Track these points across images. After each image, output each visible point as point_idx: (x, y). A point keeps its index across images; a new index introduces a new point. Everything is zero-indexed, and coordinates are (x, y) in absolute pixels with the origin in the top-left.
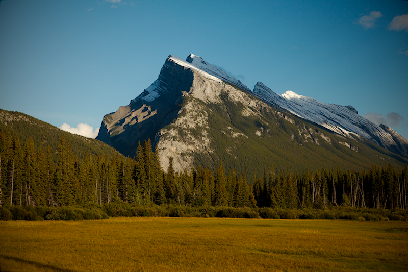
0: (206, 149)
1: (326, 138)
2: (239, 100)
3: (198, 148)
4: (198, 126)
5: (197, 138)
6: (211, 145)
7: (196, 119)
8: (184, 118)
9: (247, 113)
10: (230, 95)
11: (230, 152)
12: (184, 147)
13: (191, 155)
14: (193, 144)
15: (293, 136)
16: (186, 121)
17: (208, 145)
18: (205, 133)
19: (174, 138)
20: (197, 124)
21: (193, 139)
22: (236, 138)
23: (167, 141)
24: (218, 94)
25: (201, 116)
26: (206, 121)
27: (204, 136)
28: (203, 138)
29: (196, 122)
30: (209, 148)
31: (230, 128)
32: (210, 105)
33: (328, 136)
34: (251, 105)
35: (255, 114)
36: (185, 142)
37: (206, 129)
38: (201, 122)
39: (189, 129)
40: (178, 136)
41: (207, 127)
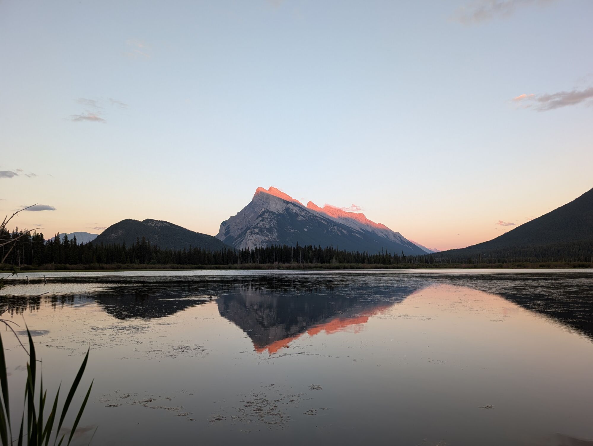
1: (345, 232)
2: (296, 212)
3: (270, 238)
4: (271, 227)
5: (271, 233)
6: (277, 237)
7: (270, 223)
8: (263, 222)
9: (300, 219)
10: (291, 209)
12: (263, 238)
13: (266, 242)
14: (268, 236)
15: (325, 231)
16: (264, 224)
17: (276, 237)
18: (275, 230)
19: (257, 233)
21: (268, 233)
22: (292, 233)
24: (284, 208)
25: (273, 221)
26: (276, 223)
27: (274, 232)
30: (276, 239)
31: (289, 227)
32: (279, 215)
33: (346, 230)
34: (302, 215)
35: (305, 219)
36: (263, 235)
37: (276, 228)
38: (273, 224)
39: (265, 228)
40: (259, 232)
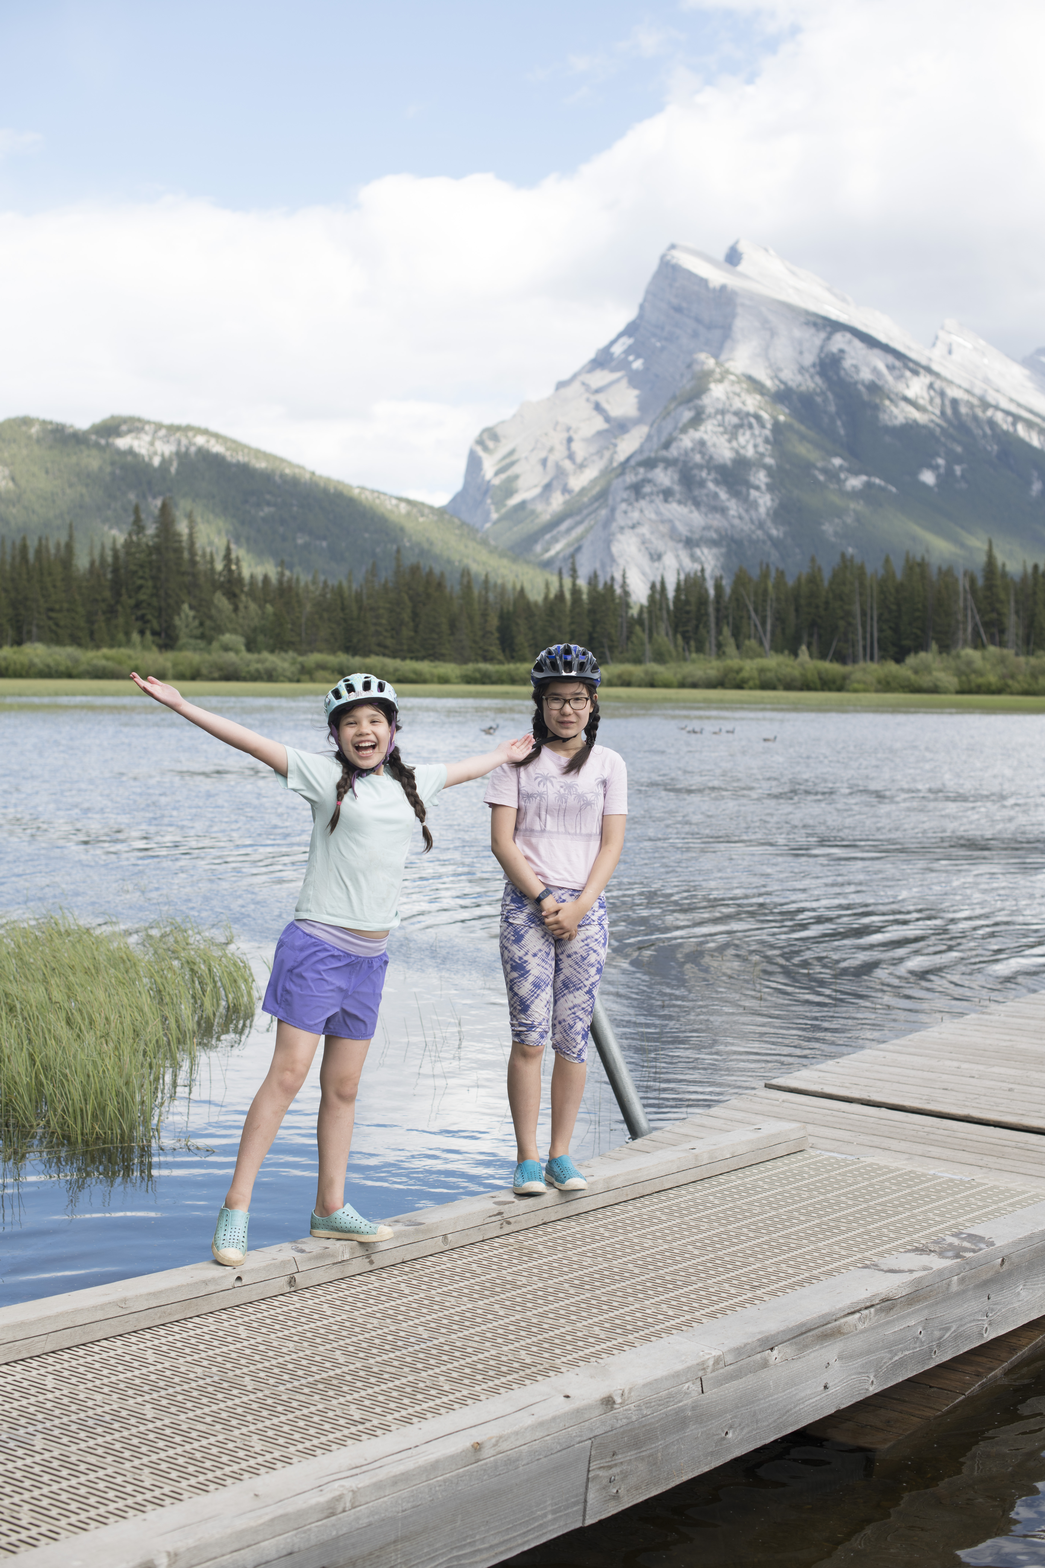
0: (761, 525)
2: (874, 377)
3: (737, 522)
4: (740, 460)
5: (735, 493)
6: (780, 514)
7: (734, 437)
8: (698, 435)
9: (897, 416)
10: (847, 363)
11: (836, 534)
12: (697, 519)
13: (713, 543)
14: (724, 510)
16: (703, 442)
17: (768, 514)
18: (761, 478)
19: (667, 494)
20: (737, 452)
21: (723, 495)
22: (855, 495)
23: (643, 503)
24: (809, 359)
25: (751, 427)
26: (767, 441)
27: (757, 488)
28: (754, 493)
29: (735, 444)
30: (769, 523)
31: (837, 461)
32: (786, 394)
34: (910, 394)
35: (924, 419)
36: (698, 504)
37: (765, 466)
38: (751, 446)
39: (711, 466)
40: (677, 488)
41: (769, 461)
